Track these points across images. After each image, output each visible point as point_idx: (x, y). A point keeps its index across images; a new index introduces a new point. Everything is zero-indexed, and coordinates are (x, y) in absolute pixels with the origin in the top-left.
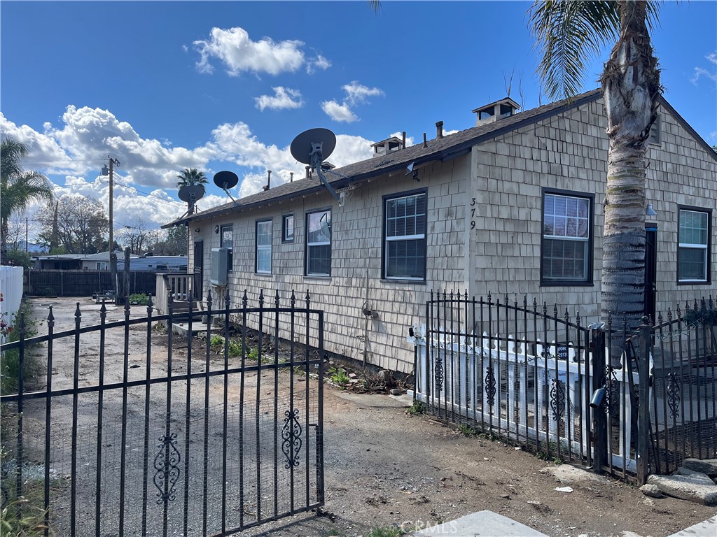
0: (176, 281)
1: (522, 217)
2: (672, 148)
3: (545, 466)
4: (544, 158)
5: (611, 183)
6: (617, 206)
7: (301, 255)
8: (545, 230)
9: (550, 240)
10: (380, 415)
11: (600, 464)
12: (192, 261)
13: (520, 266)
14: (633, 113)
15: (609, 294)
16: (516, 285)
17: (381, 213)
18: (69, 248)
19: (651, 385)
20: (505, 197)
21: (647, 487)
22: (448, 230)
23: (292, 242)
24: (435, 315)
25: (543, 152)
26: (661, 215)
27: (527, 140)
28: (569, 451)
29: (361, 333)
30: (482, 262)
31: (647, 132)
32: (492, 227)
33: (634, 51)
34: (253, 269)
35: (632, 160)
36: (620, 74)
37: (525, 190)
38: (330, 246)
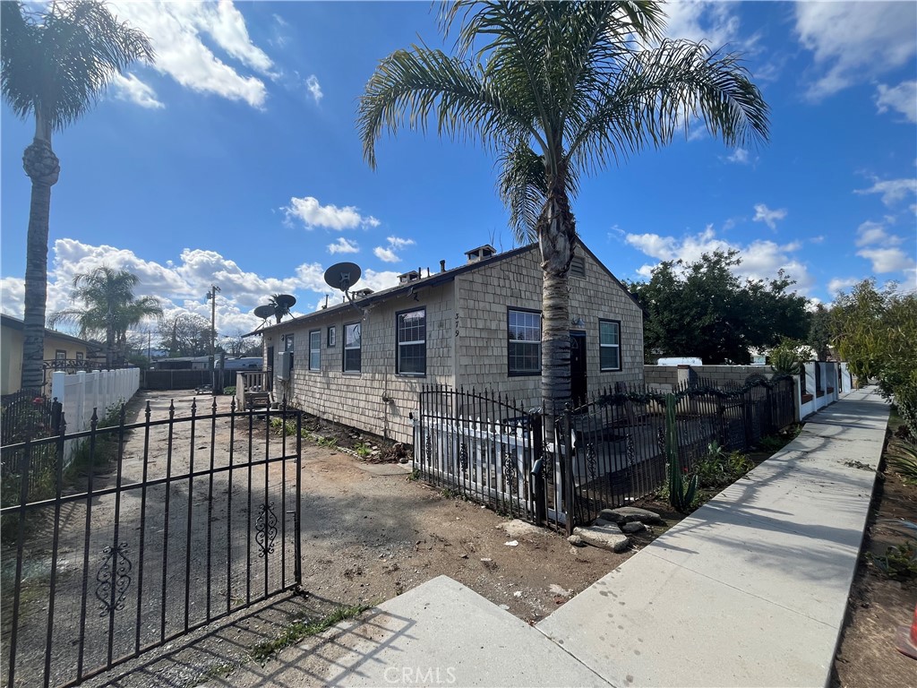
0: (257, 377)
1: (494, 327)
2: (593, 280)
3: (502, 521)
4: (507, 285)
5: (546, 302)
6: (551, 319)
7: (340, 356)
8: (510, 336)
9: (514, 344)
10: (386, 482)
11: (540, 518)
12: (266, 362)
13: (493, 362)
14: (558, 252)
15: (546, 384)
16: (491, 377)
17: (394, 325)
18: (185, 353)
19: (574, 455)
20: (480, 313)
21: (573, 538)
22: (441, 337)
23: (334, 346)
24: (425, 400)
25: (507, 281)
26: (588, 325)
27: (495, 272)
28: (518, 507)
29: (382, 415)
30: (465, 361)
31: (568, 266)
32: (472, 335)
33: (557, 208)
34: (307, 367)
35: (559, 286)
36: (548, 225)
37: (495, 308)
38: (360, 350)
